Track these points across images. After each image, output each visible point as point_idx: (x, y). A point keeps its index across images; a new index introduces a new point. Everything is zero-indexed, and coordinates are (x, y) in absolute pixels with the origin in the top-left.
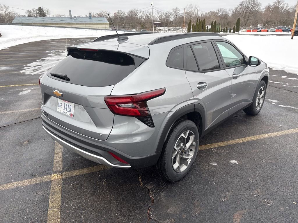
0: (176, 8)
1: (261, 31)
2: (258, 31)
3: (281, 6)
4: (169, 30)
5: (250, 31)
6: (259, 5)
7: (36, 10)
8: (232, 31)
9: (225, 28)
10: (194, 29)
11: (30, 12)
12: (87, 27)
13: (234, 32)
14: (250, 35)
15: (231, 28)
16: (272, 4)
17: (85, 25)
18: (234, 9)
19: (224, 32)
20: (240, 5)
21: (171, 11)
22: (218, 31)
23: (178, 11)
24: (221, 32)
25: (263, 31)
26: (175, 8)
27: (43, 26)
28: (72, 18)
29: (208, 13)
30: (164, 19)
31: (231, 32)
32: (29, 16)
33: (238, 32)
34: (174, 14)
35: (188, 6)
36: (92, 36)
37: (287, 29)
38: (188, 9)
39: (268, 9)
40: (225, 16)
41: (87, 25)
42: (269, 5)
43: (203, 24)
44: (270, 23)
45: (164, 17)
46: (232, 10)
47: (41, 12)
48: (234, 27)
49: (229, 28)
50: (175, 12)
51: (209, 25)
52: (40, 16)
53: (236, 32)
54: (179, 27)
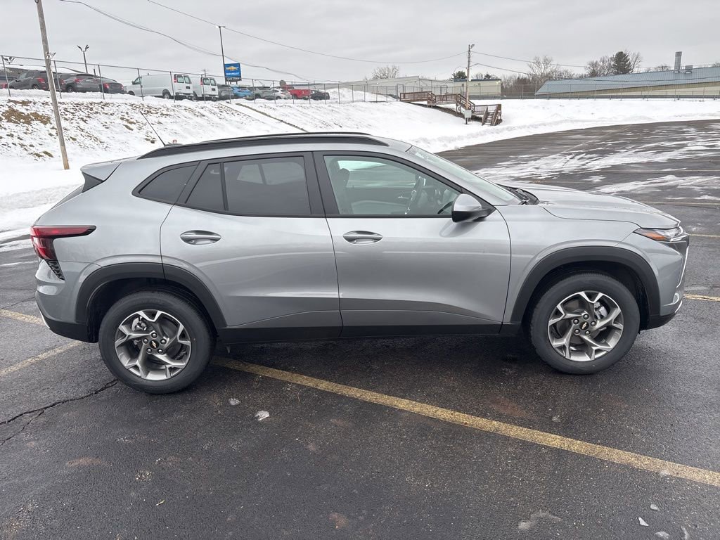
7: (611, 58)
11: (594, 65)
12: (706, 94)
17: (702, 89)
27: (593, 97)
28: (679, 72)
32: (594, 74)
36: (713, 115)
41: (706, 89)
47: (621, 64)
52: (617, 74)
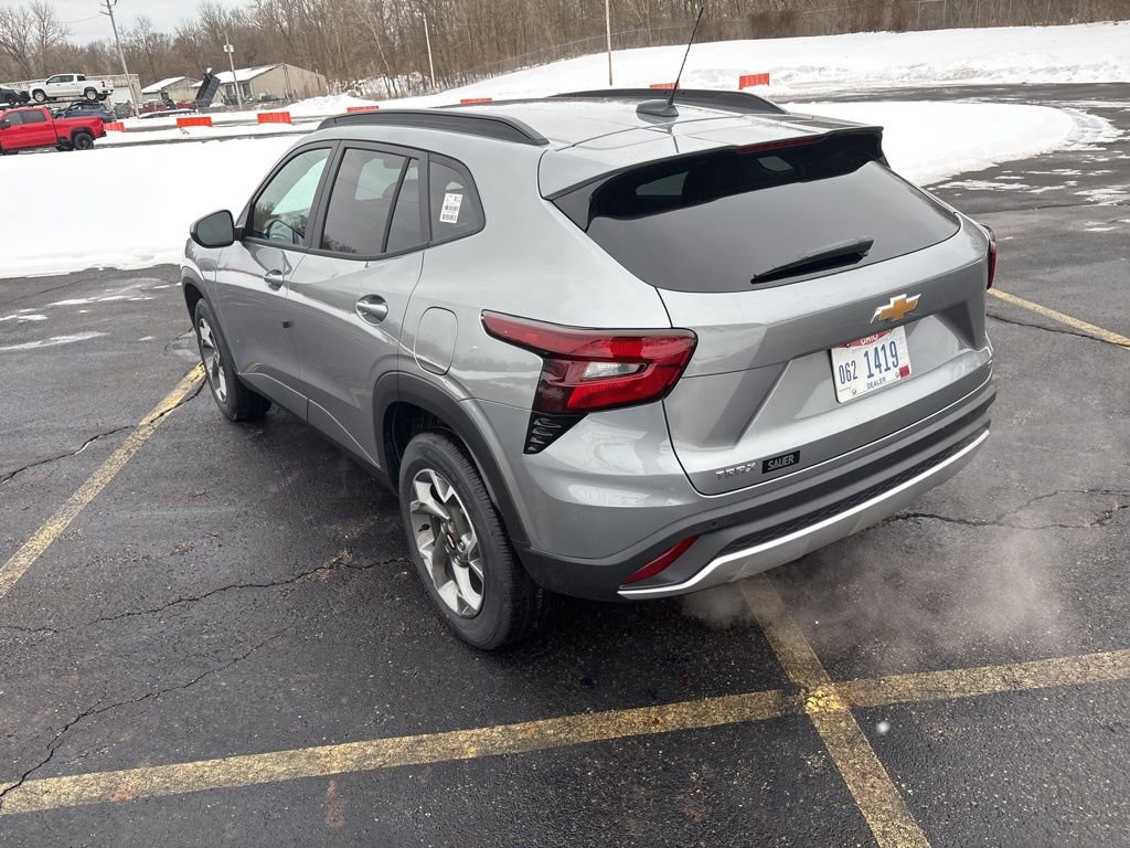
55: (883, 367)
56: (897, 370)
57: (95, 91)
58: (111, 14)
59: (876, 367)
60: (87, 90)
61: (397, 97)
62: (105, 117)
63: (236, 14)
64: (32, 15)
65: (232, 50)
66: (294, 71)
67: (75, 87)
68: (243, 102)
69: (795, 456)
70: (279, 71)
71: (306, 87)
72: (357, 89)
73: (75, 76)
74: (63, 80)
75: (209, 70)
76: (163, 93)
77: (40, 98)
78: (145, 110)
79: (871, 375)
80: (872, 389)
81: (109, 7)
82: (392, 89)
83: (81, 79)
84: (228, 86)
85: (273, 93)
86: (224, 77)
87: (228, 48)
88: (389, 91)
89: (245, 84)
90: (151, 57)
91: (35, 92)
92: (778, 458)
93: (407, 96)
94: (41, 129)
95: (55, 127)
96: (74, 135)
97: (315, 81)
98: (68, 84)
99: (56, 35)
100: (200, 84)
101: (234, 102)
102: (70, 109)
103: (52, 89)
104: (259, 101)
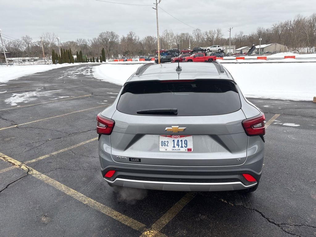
0: (27, 36)
1: (126, 60)
2: (124, 61)
3: (134, 38)
4: (24, 61)
5: (117, 61)
6: (117, 37)
8: (99, 60)
9: (92, 58)
10: (60, 59)
13: (101, 62)
14: (119, 64)
15: (98, 57)
16: (126, 36)
18: (92, 39)
19: (91, 61)
20: (100, 36)
21: (21, 39)
22: (85, 60)
23: (30, 39)
24: (89, 62)
25: (129, 60)
26: (25, 36)
29: (66, 43)
30: (12, 48)
31: (99, 62)
33: (105, 61)
34: (25, 43)
35: (44, 34)
37: (147, 58)
38: (44, 38)
39: (123, 40)
40: (85, 47)
42: (123, 37)
43: (69, 55)
44: (129, 53)
45: (12, 46)
46: (91, 40)
48: (101, 57)
49: (96, 58)
50: (26, 41)
51: (75, 55)
53: (103, 62)
54: (37, 58)
55: (180, 146)
56: (186, 149)
57: (221, 49)
58: (230, 31)
59: (177, 145)
60: (219, 49)
61: (310, 53)
62: (221, 56)
63: (267, 30)
64: (216, 31)
65: (261, 40)
66: (278, 45)
67: (216, 49)
68: (261, 53)
69: (140, 160)
70: (274, 45)
71: (281, 50)
72: (297, 50)
73: (217, 46)
74: (214, 47)
75: (254, 45)
76: (241, 51)
77: (208, 51)
78: (235, 54)
79: (174, 147)
80: (173, 151)
81: (230, 29)
82: (309, 51)
83: (218, 47)
84: (258, 49)
85: (270, 51)
86: (257, 47)
87: (260, 39)
88: (308, 51)
89: (263, 49)
90: (241, 41)
91: (208, 49)
92: (134, 159)
93: (313, 53)
94: (202, 58)
95: (205, 58)
96: (209, 60)
97: (284, 48)
98: (215, 48)
99: (220, 36)
100: (250, 48)
101: (258, 53)
102: (214, 54)
103: (211, 49)
104: (265, 53)
